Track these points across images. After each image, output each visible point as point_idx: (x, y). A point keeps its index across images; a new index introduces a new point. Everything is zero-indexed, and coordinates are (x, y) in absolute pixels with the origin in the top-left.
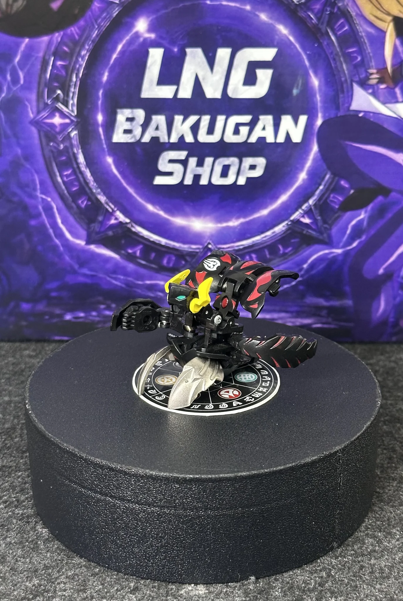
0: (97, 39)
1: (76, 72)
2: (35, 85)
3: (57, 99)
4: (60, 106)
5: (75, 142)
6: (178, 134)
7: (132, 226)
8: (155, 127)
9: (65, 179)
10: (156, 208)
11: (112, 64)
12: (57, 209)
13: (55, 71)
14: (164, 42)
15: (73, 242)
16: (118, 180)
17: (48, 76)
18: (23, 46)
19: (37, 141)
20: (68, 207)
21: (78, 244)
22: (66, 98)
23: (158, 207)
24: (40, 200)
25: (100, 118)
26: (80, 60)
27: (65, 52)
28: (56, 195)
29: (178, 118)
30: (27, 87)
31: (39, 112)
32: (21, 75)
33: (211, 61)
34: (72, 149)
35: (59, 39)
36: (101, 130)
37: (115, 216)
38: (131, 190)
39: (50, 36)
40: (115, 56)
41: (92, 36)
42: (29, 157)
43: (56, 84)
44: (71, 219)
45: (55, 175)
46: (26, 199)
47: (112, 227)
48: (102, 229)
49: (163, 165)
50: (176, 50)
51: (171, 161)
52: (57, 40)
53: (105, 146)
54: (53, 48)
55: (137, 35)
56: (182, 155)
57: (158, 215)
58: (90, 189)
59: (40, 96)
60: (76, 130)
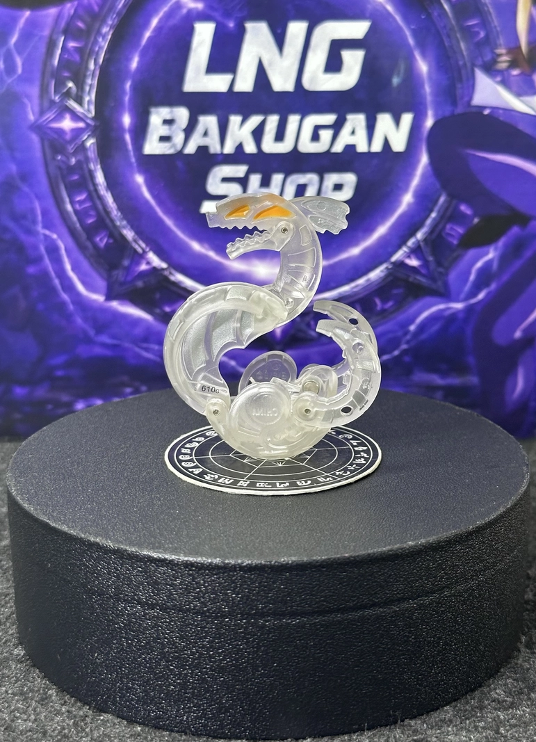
0: (124, 11)
1: (94, 57)
2: (38, 75)
3: (68, 94)
4: (72, 104)
5: (92, 154)
6: (235, 142)
7: (171, 273)
8: (203, 132)
9: (77, 207)
10: (204, 247)
11: (145, 46)
12: (66, 250)
13: (66, 56)
14: (216, 15)
15: (86, 297)
16: (151, 208)
17: (56, 62)
18: (21, 23)
19: (38, 154)
20: (82, 248)
21: (95, 301)
22: (80, 93)
23: (206, 246)
24: (42, 237)
25: (127, 120)
26: (100, 40)
27: (80, 30)
28: (64, 231)
29: (235, 120)
30: (26, 78)
31: (42, 113)
32: (19, 62)
33: (280, 40)
34: (87, 166)
35: (72, 12)
36: (128, 137)
37: (147, 259)
38: (169, 222)
39: (60, 8)
40: (148, 34)
41: (116, 8)
42: (26, 176)
43: (66, 74)
44: (85, 265)
45: (63, 202)
46: (23, 237)
47: (143, 274)
48: (129, 278)
49: (214, 184)
50: (231, 25)
51: (225, 180)
52: (69, 14)
53: (133, 160)
54: (63, 25)
55: (178, 6)
56: (240, 170)
57: (206, 257)
58: (112, 221)
59: (44, 90)
60: (93, 137)
